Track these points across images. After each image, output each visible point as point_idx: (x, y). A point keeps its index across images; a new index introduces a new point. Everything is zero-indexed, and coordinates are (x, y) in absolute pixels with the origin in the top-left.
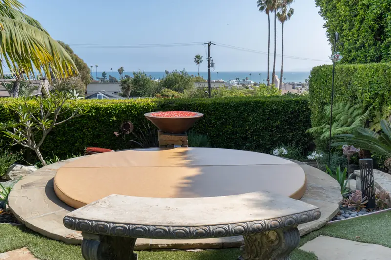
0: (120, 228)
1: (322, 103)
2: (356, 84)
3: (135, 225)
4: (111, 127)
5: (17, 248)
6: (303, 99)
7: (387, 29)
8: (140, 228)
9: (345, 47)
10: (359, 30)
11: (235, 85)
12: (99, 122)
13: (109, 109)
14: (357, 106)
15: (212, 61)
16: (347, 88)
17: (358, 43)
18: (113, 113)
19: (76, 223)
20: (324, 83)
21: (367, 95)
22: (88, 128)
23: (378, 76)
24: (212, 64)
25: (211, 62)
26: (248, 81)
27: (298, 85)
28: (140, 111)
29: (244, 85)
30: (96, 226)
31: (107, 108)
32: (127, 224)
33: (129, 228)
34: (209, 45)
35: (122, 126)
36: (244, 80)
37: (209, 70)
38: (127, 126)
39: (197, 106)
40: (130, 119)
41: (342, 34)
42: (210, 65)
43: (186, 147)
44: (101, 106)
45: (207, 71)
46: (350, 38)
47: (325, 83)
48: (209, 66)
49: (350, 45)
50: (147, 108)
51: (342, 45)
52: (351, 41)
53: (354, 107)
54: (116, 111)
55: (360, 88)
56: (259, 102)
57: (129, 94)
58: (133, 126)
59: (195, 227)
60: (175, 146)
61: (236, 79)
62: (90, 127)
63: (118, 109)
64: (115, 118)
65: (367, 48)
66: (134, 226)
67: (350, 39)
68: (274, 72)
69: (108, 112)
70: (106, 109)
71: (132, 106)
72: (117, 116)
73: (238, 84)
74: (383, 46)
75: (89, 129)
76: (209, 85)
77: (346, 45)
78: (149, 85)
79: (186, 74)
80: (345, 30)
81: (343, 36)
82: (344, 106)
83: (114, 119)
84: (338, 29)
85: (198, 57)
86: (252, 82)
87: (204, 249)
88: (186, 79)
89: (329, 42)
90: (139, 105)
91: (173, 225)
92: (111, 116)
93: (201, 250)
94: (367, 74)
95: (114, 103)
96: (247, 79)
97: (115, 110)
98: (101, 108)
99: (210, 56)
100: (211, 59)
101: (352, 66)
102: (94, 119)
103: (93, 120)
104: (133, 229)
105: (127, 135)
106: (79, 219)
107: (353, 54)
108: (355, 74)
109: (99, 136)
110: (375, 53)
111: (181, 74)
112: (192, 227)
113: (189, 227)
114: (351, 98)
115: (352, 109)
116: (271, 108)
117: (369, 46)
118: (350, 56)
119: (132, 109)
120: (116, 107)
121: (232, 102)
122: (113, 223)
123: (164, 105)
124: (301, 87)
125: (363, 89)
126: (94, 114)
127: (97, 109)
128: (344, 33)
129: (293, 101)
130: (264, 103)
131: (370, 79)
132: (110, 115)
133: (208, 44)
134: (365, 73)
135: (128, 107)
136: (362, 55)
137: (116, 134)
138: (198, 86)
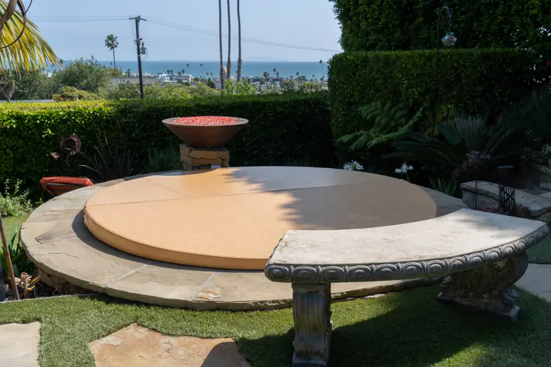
0: (361, 271)
1: (349, 103)
2: (400, 76)
3: (378, 264)
4: (43, 145)
5: (122, 327)
6: (314, 98)
7: (418, 7)
8: (388, 267)
9: (362, 29)
10: (381, 5)
11: (167, 81)
12: (23, 139)
13: (39, 117)
14: (401, 105)
15: (143, 44)
16: (387, 82)
17: (380, 23)
18: (47, 123)
19: (292, 271)
20: (350, 76)
21: (415, 92)
22: (5, 149)
23: (430, 67)
24: (144, 49)
25: (141, 46)
26: (185, 74)
27: (255, 80)
28: (89, 119)
29: (180, 81)
30: (324, 272)
31: (35, 116)
32: (367, 265)
33: (372, 269)
34: (138, 20)
35: (62, 143)
36: (179, 73)
37: (139, 58)
38: (71, 143)
39: (174, 111)
40: (73, 132)
41: (358, 10)
42: (141, 50)
43: (226, 167)
44: (25, 112)
45: (137, 60)
46: (368, 16)
47: (353, 76)
48: (139, 53)
49: (368, 25)
50: (100, 114)
51: (358, 26)
52: (370, 20)
53: (396, 107)
54: (50, 120)
55: (405, 82)
56: (259, 103)
57: (11, 96)
58: (80, 143)
59: (450, 258)
60: (212, 167)
61: (168, 71)
62: (8, 147)
63: (53, 117)
64: (50, 132)
65: (392, 30)
66: (379, 266)
67: (369, 18)
68: (229, 62)
69: (38, 122)
70: (35, 118)
71: (75, 113)
72: (53, 127)
73: (171, 79)
74: (412, 28)
75: (8, 151)
76: (141, 80)
77: (363, 25)
78: (39, 81)
79: (96, 64)
80: (362, 5)
81: (358, 14)
82: (383, 105)
83: (48, 133)
84: (351, 3)
85: (111, 38)
86: (191, 77)
87: (385, 293)
88: (98, 71)
89: (338, 21)
90: (87, 111)
91: (425, 259)
92: (43, 129)
93: (383, 295)
94: (414, 64)
95: (45, 109)
96: (183, 71)
97: (48, 118)
98: (26, 116)
99: (140, 38)
100: (141, 42)
101: (371, 54)
102: (15, 134)
103: (13, 135)
104: (377, 270)
105: (70, 156)
106: (295, 266)
107: (373, 37)
108: (398, 63)
109: (23, 160)
110: (402, 37)
111: (89, 64)
112: (448, 258)
113: (444, 259)
114: (391, 95)
115: (393, 110)
116: (275, 110)
117: (393, 27)
118: (368, 40)
119: (76, 117)
120: (51, 115)
121: (223, 104)
122: (348, 265)
123: (125, 109)
124: (258, 83)
125: (409, 84)
126: (14, 126)
127: (19, 118)
128: (360, 9)
129: (302, 100)
130: (265, 104)
131: (419, 71)
132: (41, 127)
133: (136, 18)
134: (411, 62)
135: (69, 114)
136: (384, 40)
137: (55, 155)
138: (119, 82)
